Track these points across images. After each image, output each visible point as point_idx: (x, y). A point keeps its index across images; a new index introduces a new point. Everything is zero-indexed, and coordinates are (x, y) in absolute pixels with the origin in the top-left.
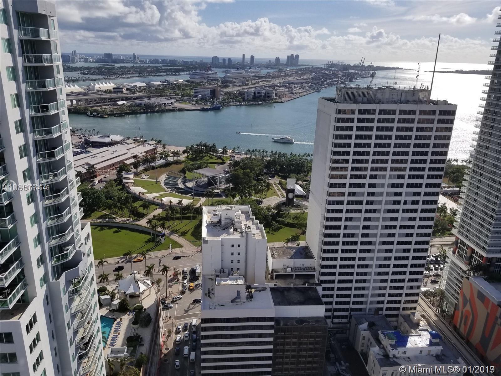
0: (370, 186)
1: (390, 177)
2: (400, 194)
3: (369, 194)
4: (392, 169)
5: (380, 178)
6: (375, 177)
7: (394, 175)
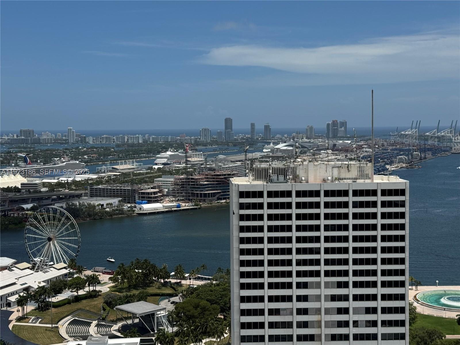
0: (300, 299)
1: (327, 285)
2: (346, 311)
3: (300, 312)
4: (327, 274)
5: (312, 288)
6: (305, 285)
7: (332, 282)
